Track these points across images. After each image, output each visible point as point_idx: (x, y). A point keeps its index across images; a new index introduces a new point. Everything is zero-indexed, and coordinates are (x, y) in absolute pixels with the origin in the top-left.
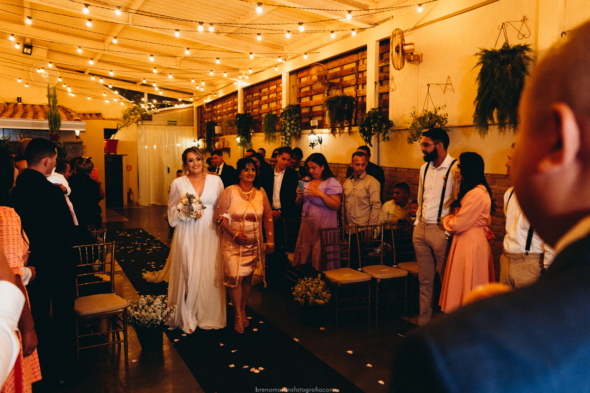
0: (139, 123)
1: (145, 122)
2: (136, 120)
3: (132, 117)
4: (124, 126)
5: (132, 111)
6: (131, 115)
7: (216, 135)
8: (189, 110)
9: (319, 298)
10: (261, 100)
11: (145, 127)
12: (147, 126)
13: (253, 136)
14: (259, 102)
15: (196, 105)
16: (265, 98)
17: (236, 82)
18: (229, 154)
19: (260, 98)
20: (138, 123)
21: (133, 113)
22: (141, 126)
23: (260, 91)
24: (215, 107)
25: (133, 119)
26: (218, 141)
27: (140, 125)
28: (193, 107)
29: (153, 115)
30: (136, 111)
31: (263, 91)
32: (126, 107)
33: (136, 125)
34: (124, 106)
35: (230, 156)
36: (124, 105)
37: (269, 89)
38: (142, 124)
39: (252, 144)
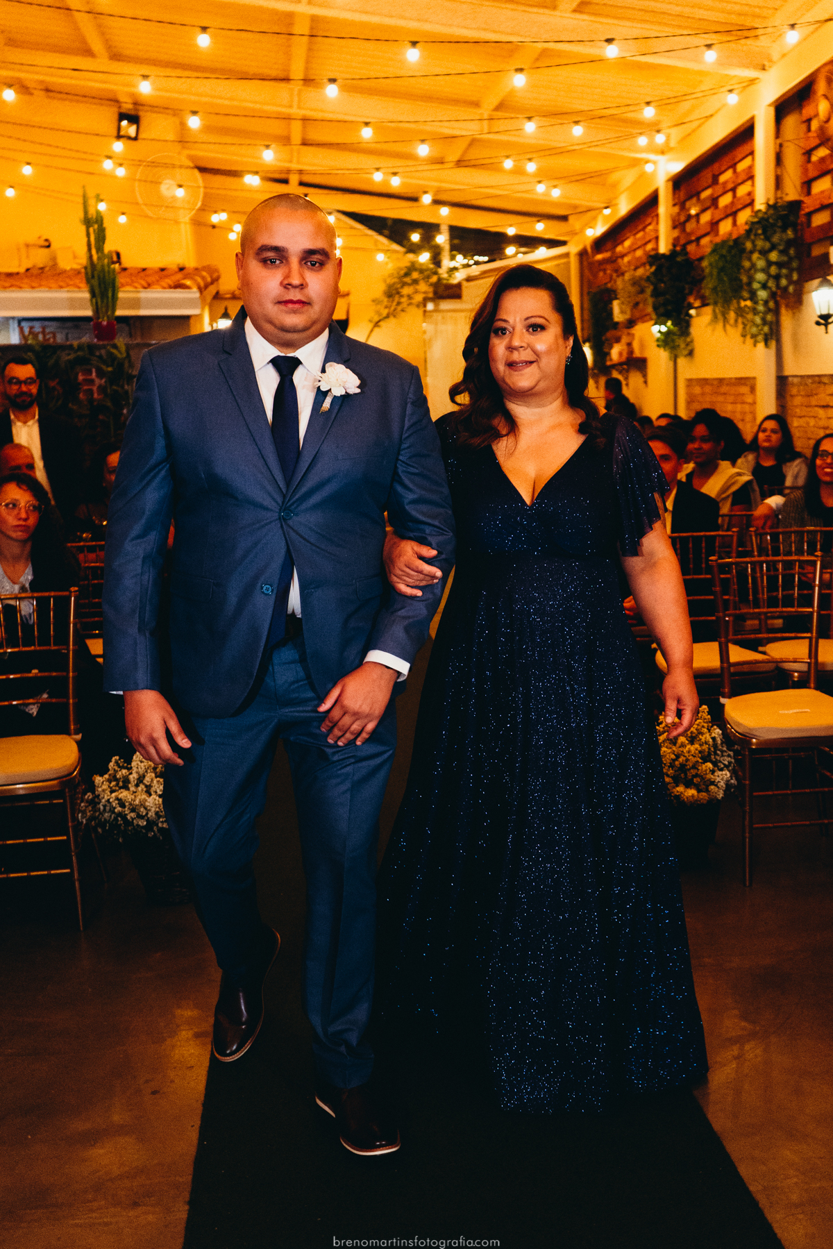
0: (430, 306)
1: (446, 305)
2: (419, 298)
3: (406, 291)
4: (387, 317)
5: (407, 275)
6: (404, 284)
7: (616, 325)
8: (558, 265)
9: (688, 785)
10: (717, 207)
11: (443, 318)
12: (449, 314)
13: (698, 315)
14: (713, 215)
15: (573, 248)
16: (725, 200)
17: (655, 163)
18: (645, 376)
19: (714, 201)
20: (425, 306)
21: (408, 280)
22: (435, 314)
23: (715, 180)
24: (619, 249)
25: (409, 297)
26: (618, 340)
27: (430, 312)
28: (567, 255)
29: (465, 284)
30: (415, 275)
31: (722, 178)
32: (390, 266)
33: (420, 311)
34: (387, 264)
35: (646, 382)
36: (387, 260)
37: (735, 171)
38: (436, 310)
39: (692, 341)
